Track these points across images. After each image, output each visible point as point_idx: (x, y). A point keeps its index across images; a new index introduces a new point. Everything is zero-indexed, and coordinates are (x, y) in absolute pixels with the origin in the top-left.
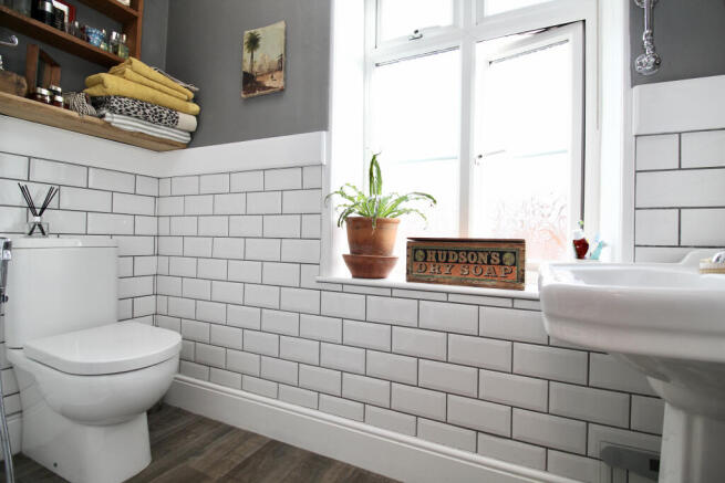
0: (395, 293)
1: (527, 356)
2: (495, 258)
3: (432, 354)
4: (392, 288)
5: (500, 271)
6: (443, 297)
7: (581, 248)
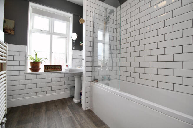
0: (42, 74)
1: (62, 79)
2: (58, 68)
3: (49, 82)
4: (42, 73)
5: (59, 69)
6: (51, 73)
7: (67, 66)
